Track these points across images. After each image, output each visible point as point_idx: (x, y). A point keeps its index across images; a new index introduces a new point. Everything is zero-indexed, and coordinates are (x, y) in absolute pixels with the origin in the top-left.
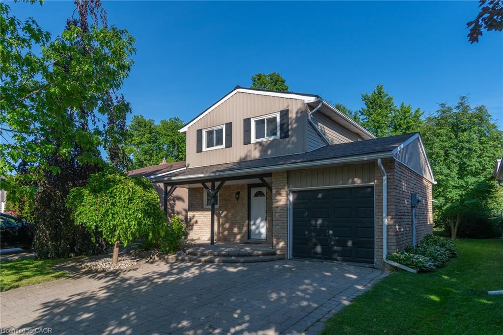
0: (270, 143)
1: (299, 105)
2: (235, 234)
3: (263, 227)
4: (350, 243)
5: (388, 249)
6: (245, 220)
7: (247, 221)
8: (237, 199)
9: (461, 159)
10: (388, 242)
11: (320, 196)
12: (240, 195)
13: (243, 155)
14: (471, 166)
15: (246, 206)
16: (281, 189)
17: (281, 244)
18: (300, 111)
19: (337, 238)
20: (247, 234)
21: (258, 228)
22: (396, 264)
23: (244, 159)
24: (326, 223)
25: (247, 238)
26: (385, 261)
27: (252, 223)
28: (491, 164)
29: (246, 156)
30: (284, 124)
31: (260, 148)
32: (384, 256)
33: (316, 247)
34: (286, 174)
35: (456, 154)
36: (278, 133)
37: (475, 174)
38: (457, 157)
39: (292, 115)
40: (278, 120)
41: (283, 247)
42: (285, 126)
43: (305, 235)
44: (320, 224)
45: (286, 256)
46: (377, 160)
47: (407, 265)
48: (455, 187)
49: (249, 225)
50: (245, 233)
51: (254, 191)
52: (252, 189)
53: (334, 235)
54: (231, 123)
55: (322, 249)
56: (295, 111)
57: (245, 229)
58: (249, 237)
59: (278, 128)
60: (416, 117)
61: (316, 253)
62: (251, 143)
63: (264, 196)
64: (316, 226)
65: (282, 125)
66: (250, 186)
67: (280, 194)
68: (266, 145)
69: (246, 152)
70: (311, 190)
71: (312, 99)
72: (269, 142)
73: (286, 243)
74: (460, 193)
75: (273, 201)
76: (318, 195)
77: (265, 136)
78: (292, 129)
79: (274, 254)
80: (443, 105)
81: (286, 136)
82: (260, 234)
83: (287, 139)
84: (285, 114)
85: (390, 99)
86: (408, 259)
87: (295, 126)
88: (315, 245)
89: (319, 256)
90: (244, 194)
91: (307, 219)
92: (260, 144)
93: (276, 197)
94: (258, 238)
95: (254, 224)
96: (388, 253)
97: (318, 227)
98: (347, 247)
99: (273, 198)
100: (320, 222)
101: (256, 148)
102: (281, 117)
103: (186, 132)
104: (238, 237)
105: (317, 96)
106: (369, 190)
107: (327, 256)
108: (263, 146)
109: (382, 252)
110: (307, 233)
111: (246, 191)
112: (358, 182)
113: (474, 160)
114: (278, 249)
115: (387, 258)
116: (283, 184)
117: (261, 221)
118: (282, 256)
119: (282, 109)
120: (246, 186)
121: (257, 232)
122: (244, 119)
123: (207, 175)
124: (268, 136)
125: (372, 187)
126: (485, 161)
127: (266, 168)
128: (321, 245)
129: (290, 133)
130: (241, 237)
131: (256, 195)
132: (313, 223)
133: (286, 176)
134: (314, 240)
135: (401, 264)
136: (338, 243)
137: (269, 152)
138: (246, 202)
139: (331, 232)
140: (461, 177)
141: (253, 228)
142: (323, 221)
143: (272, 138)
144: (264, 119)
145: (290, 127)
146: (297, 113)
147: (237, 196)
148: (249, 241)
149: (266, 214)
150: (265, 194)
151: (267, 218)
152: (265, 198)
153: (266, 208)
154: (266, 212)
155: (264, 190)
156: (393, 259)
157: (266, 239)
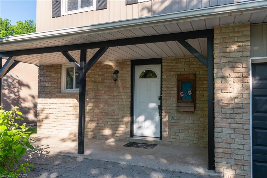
8: (115, 80)
12: (119, 75)
15: (129, 91)
16: (235, 58)
25: (129, 136)
34: (249, 28)
51: (139, 70)
52: (136, 67)
58: (131, 135)
62: (139, 2)
63: (155, 76)
66: (135, 63)
90: (125, 74)
111: (129, 69)
120: (129, 63)
131: (143, 76)
133: (249, 33)
138: (129, 85)
147: (115, 76)
149: (161, 103)
150: (158, 74)
151: (163, 108)
152: (158, 80)
153: (161, 93)
154: (160, 99)
155: (156, 69)
157: (161, 138)
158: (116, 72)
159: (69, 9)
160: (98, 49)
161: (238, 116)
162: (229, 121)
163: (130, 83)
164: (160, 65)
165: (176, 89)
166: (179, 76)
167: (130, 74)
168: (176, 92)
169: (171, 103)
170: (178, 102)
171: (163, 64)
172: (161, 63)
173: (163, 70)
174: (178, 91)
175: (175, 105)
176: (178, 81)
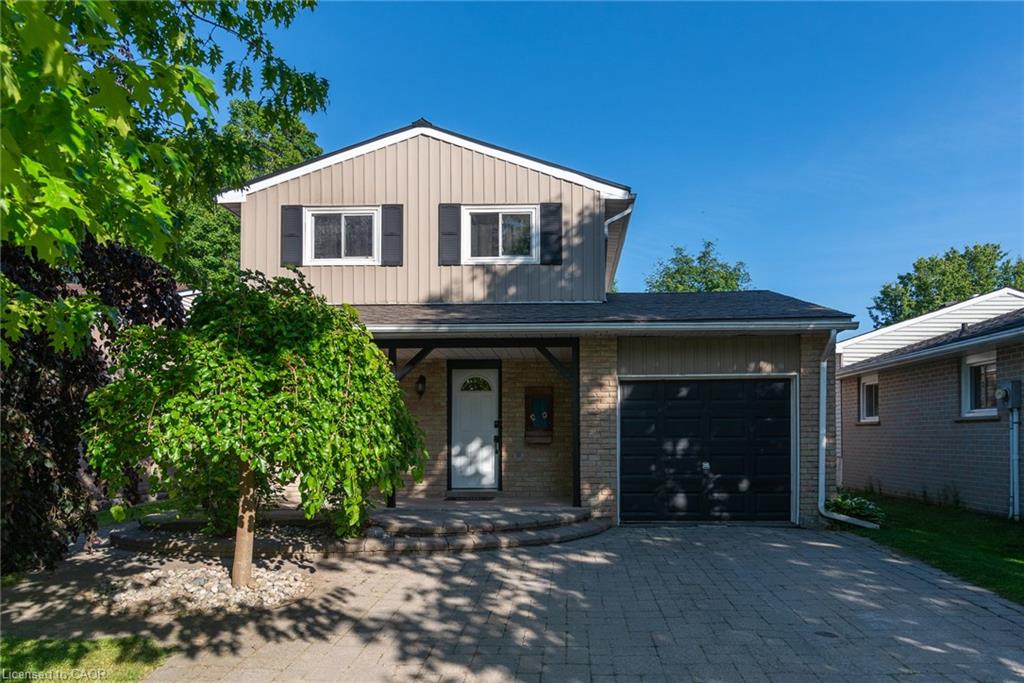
0: (512, 271)
1: (588, 201)
3: (486, 459)
4: (744, 485)
5: (826, 492)
6: (443, 445)
7: (446, 448)
8: (421, 393)
10: (826, 481)
11: (684, 392)
12: (427, 384)
13: (436, 289)
15: (445, 412)
16: (602, 375)
17: (603, 495)
18: (586, 213)
19: (718, 476)
20: (446, 478)
21: (473, 461)
22: (842, 517)
23: (441, 299)
24: (696, 448)
25: (446, 488)
26: (822, 511)
27: (455, 450)
29: (448, 292)
30: (551, 233)
31: (488, 278)
32: (821, 504)
33: (674, 496)
34: (615, 343)
36: (536, 252)
39: (570, 217)
40: (536, 221)
41: (606, 500)
42: (554, 238)
43: (651, 473)
44: (684, 450)
45: (614, 519)
49: (449, 457)
50: (441, 475)
51: (461, 377)
52: (454, 371)
53: (713, 470)
54: (401, 205)
55: (688, 498)
56: (577, 208)
57: (441, 465)
58: (449, 487)
59: (536, 241)
61: (675, 509)
62: (462, 263)
63: (487, 388)
64: (674, 453)
65: (545, 235)
66: (454, 364)
67: (601, 386)
68: (502, 273)
69: (445, 282)
70: (664, 382)
71: (618, 194)
72: (510, 268)
73: (614, 492)
75: (583, 400)
76: (678, 392)
77: (500, 251)
78: (570, 248)
80: (679, 251)
81: (556, 260)
82: (478, 475)
83: (557, 268)
84: (552, 211)
86: (861, 506)
87: (576, 241)
88: (673, 492)
89: (681, 514)
90: (437, 382)
91: (654, 439)
92: (487, 268)
93: (589, 391)
94: (471, 484)
95: (462, 453)
96: (827, 500)
97: (679, 457)
98: (740, 492)
99: (582, 394)
100: (683, 444)
101: (474, 278)
102: (543, 216)
103: (240, 204)
104: (421, 485)
105: (627, 189)
106: (780, 385)
107: (699, 511)
108: (495, 274)
109: (816, 498)
110: (653, 468)
111: (445, 375)
112: (767, 368)
114: (595, 507)
115: (827, 507)
116: (607, 364)
117: (482, 446)
119: (545, 199)
120: (445, 365)
121: (470, 471)
122: (441, 205)
123: (406, 328)
124: (503, 254)
128: (685, 493)
129: (565, 255)
130: (429, 485)
131: (466, 388)
132: (668, 446)
133: (616, 348)
134: (670, 484)
135: (857, 516)
136: (720, 485)
137: (512, 291)
138: (443, 403)
139: (706, 465)
141: (458, 462)
142: (691, 444)
143: (519, 260)
144: (498, 214)
145: (564, 242)
146: (581, 214)
147: (420, 386)
148: (451, 493)
149: (500, 432)
150: (494, 384)
151: (503, 439)
152: (494, 393)
153: (500, 416)
154: (498, 425)
155: (490, 376)
156: (839, 508)
157: (500, 487)
158: (422, 380)
159: (317, 256)
160: (419, 350)
161: (605, 441)
162: (595, 446)
163: (446, 400)
164: (497, 370)
165: (523, 410)
166: (527, 389)
167: (446, 384)
168: (523, 415)
169: (516, 432)
170: (527, 430)
171: (503, 369)
172: (500, 369)
173: (504, 380)
174: (528, 414)
175: (523, 435)
176: (527, 397)
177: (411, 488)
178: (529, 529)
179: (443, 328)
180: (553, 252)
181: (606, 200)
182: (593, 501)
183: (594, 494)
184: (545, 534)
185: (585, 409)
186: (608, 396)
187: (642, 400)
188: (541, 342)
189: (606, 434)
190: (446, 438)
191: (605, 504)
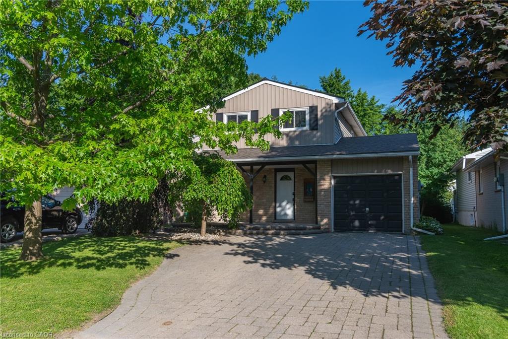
0: (297, 135)
2: (261, 216)
3: (289, 209)
4: (382, 217)
5: (414, 220)
6: (272, 202)
7: (274, 204)
8: (264, 182)
9: (428, 152)
10: (413, 215)
11: (358, 181)
12: (267, 178)
14: (435, 159)
15: (273, 189)
16: (325, 175)
17: (325, 221)
19: (372, 214)
20: (274, 215)
21: (284, 209)
22: (420, 230)
24: (363, 202)
25: (274, 219)
26: (412, 228)
27: (278, 205)
28: (449, 157)
32: (412, 225)
33: (354, 222)
34: (330, 162)
35: (423, 147)
36: (308, 125)
37: (438, 166)
38: (425, 150)
40: (307, 114)
42: (314, 119)
44: (359, 203)
45: (330, 229)
46: (408, 157)
47: (428, 230)
48: (423, 177)
49: (275, 207)
50: (272, 213)
51: (280, 175)
52: (277, 173)
53: (370, 212)
54: (258, 111)
55: (360, 222)
57: (272, 210)
58: (275, 219)
60: (371, 104)
61: (354, 227)
63: (290, 179)
64: (354, 205)
65: (311, 119)
66: (277, 170)
67: (324, 179)
68: (294, 135)
69: (273, 139)
70: (350, 176)
71: (340, 100)
72: (298, 132)
73: (330, 219)
74: (427, 181)
75: (318, 184)
76: (356, 180)
77: (294, 126)
79: (319, 228)
81: (316, 128)
82: (286, 214)
83: (315, 132)
84: (313, 109)
85: (346, 84)
86: (427, 226)
88: (354, 220)
89: (357, 228)
90: (270, 178)
91: (346, 199)
93: (320, 181)
94: (283, 218)
95: (280, 206)
96: (414, 223)
97: (356, 206)
98: (380, 220)
99: (318, 182)
100: (357, 202)
102: (310, 111)
104: (264, 218)
106: (398, 177)
107: (364, 228)
109: (410, 222)
110: (346, 210)
111: (273, 175)
112: (390, 172)
113: (437, 154)
114: (323, 225)
115: (414, 226)
116: (327, 171)
117: (287, 203)
118: (327, 230)
119: (311, 104)
120: (273, 170)
121: (283, 213)
122: (272, 109)
124: (295, 127)
125: (400, 175)
126: (445, 155)
127: (317, 157)
128: (359, 220)
129: (319, 126)
130: (267, 218)
131: (282, 179)
132: (352, 202)
133: (330, 164)
135: (426, 230)
136: (373, 218)
137: (297, 142)
138: (273, 185)
139: (367, 209)
140: (427, 169)
141: (278, 209)
142: (360, 201)
143: (301, 129)
144: (293, 111)
147: (264, 179)
148: (276, 221)
149: (294, 197)
150: (292, 178)
151: (295, 200)
152: (292, 182)
153: (294, 190)
154: (294, 194)
155: (291, 175)
156: (418, 227)
157: (294, 219)
158: (265, 176)
160: (261, 166)
161: (326, 199)
162: (323, 201)
163: (274, 184)
165: (303, 188)
166: (305, 179)
167: (274, 178)
168: (303, 190)
169: (300, 198)
170: (304, 196)
171: (296, 172)
172: (294, 171)
173: (296, 176)
174: (305, 189)
175: (303, 198)
176: (304, 183)
177: (260, 219)
178: (293, 230)
179: (267, 159)
180: (314, 126)
181: (335, 103)
182: (322, 223)
183: (322, 220)
184: (298, 231)
185: (319, 188)
186: (327, 183)
187: (342, 184)
188: (304, 163)
189: (327, 197)
190: (274, 199)
191: (326, 224)
